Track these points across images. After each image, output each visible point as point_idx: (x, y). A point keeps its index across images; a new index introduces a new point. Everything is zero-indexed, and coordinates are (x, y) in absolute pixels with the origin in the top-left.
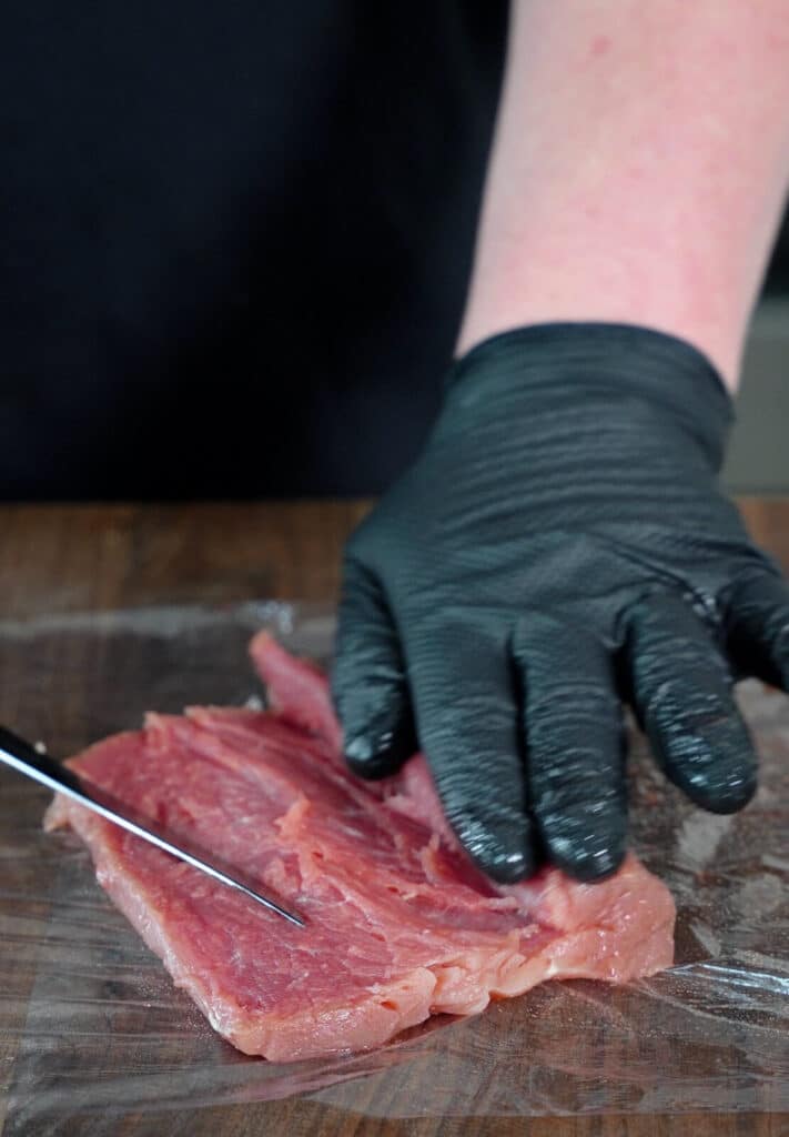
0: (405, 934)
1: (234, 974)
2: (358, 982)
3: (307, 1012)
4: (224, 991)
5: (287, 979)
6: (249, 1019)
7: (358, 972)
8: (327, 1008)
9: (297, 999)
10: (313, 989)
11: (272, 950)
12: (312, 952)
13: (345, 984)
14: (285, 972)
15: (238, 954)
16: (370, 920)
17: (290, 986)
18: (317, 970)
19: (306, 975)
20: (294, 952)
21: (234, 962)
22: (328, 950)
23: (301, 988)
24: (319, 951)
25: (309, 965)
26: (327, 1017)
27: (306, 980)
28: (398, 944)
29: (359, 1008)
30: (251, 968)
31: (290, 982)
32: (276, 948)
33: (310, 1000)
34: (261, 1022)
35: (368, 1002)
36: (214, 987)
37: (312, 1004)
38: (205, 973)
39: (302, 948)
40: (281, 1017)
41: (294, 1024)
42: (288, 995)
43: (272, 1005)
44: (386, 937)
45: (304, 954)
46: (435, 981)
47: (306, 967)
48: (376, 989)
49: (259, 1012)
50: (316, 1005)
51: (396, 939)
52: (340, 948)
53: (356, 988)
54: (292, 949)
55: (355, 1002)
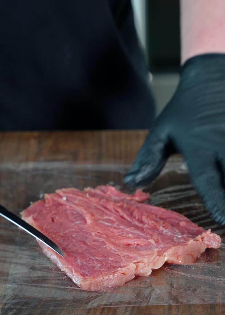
0: (125, 254)
1: (78, 266)
2: (114, 267)
3: (101, 276)
4: (76, 271)
5: (94, 267)
6: (85, 279)
7: (114, 265)
8: (106, 275)
9: (97, 273)
10: (102, 270)
11: (88, 259)
12: (100, 259)
13: (112, 268)
14: (93, 265)
15: (79, 261)
16: (115, 250)
17: (95, 269)
18: (102, 264)
19: (99, 265)
20: (94, 259)
21: (78, 263)
22: (104, 258)
23: (98, 269)
24: (102, 259)
25: (100, 263)
26: (107, 277)
27: (99, 267)
28: (124, 256)
29: (115, 275)
30: (83, 265)
31: (94, 268)
32: (89, 259)
33: (101, 273)
34: (88, 280)
35: (118, 273)
36: (73, 270)
37: (102, 274)
38: (70, 266)
39: (96, 258)
40: (94, 278)
41: (97, 280)
42: (95, 272)
43: (91, 275)
44: (120, 255)
45: (98, 260)
46: (136, 267)
47: (99, 264)
48: (119, 269)
49: (87, 277)
50: (103, 274)
51: (123, 255)
52: (107, 258)
53: (114, 269)
54: (94, 258)
55: (114, 273)
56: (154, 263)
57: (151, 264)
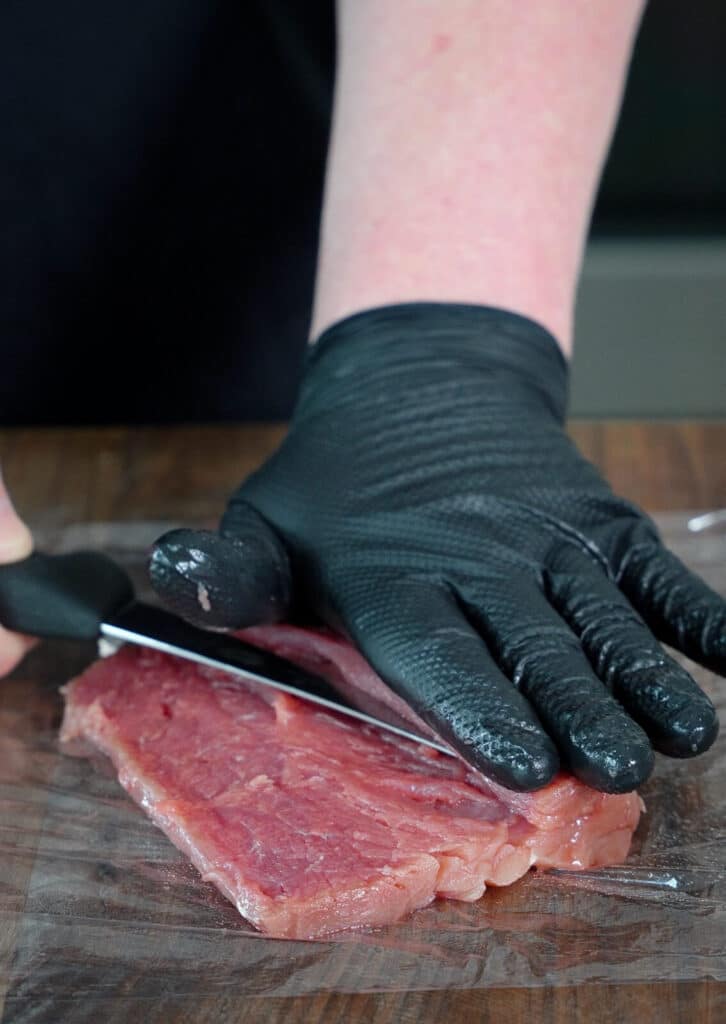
0: (405, 820)
1: (256, 862)
2: (370, 864)
3: (327, 893)
4: (248, 881)
5: (304, 863)
6: (275, 906)
7: (368, 855)
8: (344, 888)
9: (315, 881)
10: (329, 871)
11: (287, 837)
12: (323, 837)
13: (361, 866)
14: (302, 857)
15: (257, 844)
16: (372, 808)
17: (307, 870)
18: (330, 853)
19: (322, 858)
20: (307, 837)
21: (254, 852)
22: (338, 834)
23: (318, 871)
24: (331, 835)
25: (323, 849)
26: (345, 896)
27: (322, 863)
28: (401, 829)
29: (373, 888)
30: (270, 856)
31: (306, 867)
32: (291, 835)
33: (328, 881)
34: (285, 906)
35: (381, 882)
36: (239, 877)
37: (330, 885)
38: (228, 865)
39: (315, 833)
40: (303, 900)
41: (315, 905)
42: (308, 879)
43: (293, 890)
44: (389, 823)
45: (316, 839)
46: (438, 865)
47: (320, 851)
48: (386, 870)
49: (283, 898)
50: (334, 886)
51: (398, 825)
52: (348, 832)
53: (368, 869)
54: (305, 834)
55: (369, 882)
56: (495, 865)
57: (487, 867)
